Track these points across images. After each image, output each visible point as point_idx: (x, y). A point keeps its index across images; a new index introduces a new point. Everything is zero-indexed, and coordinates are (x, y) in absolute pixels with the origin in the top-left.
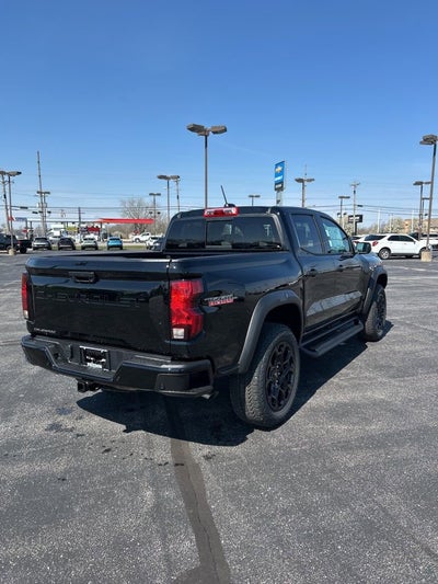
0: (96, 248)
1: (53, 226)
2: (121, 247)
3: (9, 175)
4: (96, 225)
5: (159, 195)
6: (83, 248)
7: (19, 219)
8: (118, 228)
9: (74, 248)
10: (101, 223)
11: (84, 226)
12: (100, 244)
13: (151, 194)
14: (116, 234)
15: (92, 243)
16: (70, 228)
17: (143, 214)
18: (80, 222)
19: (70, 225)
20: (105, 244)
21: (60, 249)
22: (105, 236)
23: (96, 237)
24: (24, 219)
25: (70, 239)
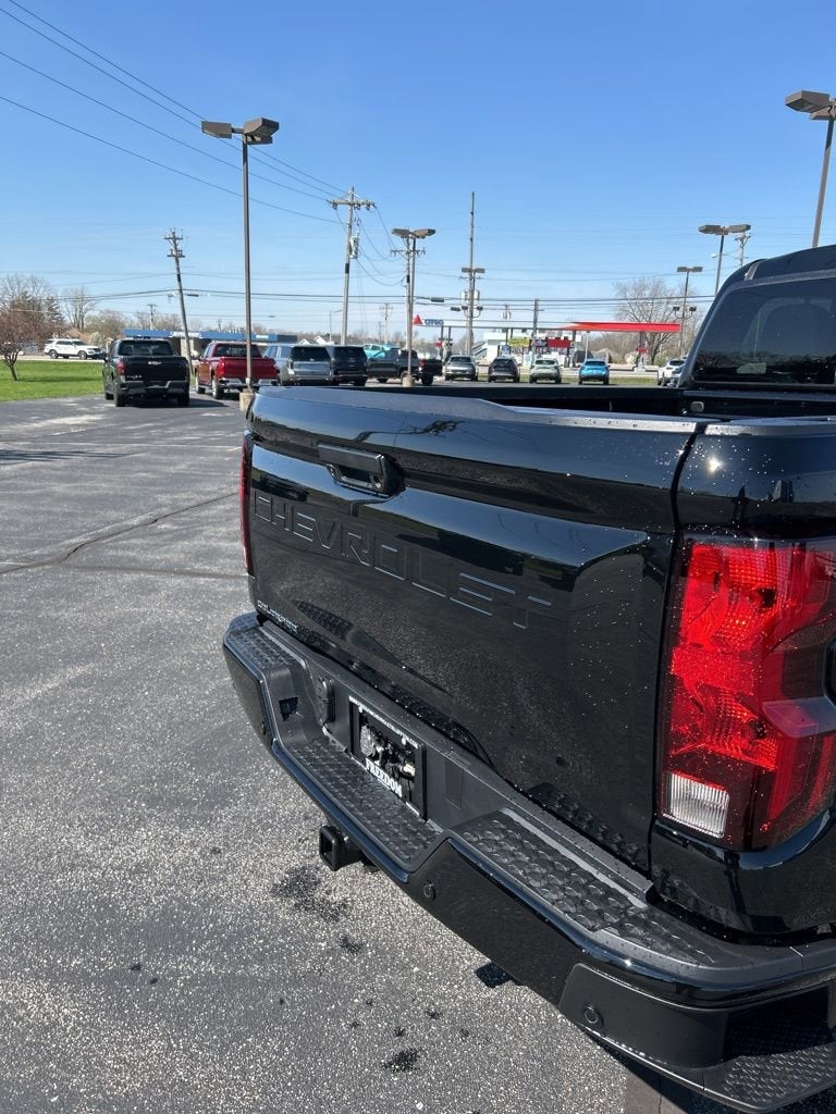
0: (557, 379)
1: (489, 335)
2: (605, 379)
3: (416, 236)
4: (565, 334)
5: (699, 269)
6: (534, 379)
7: (430, 322)
8: (607, 343)
9: (516, 379)
10: (574, 331)
11: (542, 336)
12: (567, 373)
13: (681, 269)
14: (602, 354)
15: (550, 370)
16: (517, 341)
17: (661, 314)
18: (535, 329)
19: (518, 334)
20: (576, 374)
21: (492, 379)
22: (580, 357)
23: (561, 360)
24: (439, 323)
25: (511, 361)
